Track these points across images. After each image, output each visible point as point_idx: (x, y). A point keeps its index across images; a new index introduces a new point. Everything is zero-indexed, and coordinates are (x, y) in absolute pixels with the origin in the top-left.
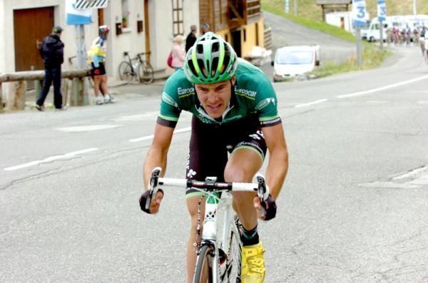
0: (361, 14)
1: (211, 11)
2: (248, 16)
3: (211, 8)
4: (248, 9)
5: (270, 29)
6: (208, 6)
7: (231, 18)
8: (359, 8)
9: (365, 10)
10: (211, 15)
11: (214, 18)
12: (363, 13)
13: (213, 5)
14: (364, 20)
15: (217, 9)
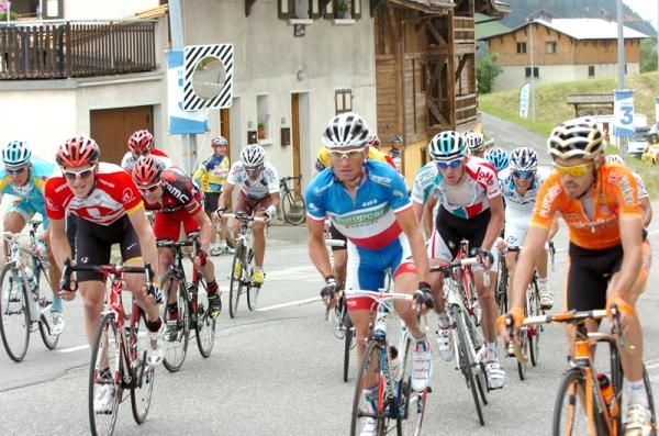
0: (627, 119)
1: (401, 112)
2: (458, 122)
3: (401, 108)
4: (457, 110)
5: (492, 140)
6: (396, 105)
7: (431, 125)
8: (623, 109)
9: (632, 113)
10: (401, 120)
11: (404, 125)
12: (631, 118)
13: (403, 103)
14: (631, 127)
15: (409, 110)
